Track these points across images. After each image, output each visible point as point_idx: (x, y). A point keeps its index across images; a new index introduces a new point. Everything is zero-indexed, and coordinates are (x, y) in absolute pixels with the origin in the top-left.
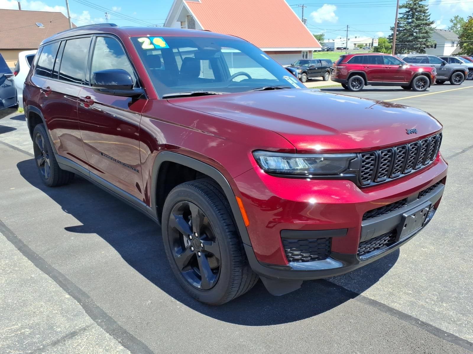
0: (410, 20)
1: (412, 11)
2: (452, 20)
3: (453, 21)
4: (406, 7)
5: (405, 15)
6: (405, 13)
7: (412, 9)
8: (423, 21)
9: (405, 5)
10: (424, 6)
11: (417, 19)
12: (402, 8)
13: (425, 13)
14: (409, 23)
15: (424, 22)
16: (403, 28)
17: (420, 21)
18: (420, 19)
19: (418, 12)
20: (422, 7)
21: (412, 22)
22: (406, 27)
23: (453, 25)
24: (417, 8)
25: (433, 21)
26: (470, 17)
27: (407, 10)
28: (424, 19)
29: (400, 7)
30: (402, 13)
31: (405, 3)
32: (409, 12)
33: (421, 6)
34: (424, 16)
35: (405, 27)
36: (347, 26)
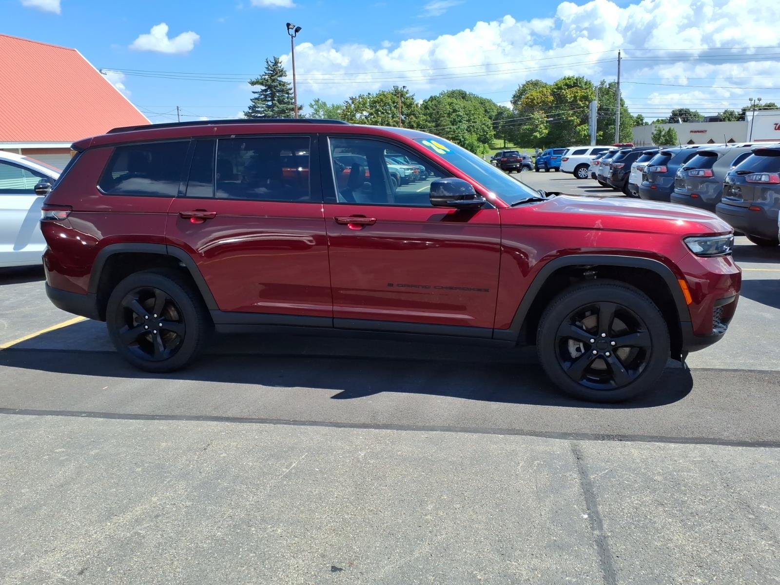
0: (270, 103)
1: (271, 90)
2: (311, 104)
3: (313, 106)
4: (262, 84)
5: (261, 95)
6: (261, 92)
7: (270, 87)
8: (289, 104)
9: (261, 81)
10: (285, 84)
11: (280, 102)
12: (255, 84)
13: (288, 93)
14: (269, 107)
15: (291, 106)
16: (261, 114)
17: (284, 105)
18: (283, 101)
19: (279, 91)
20: (284, 85)
21: (273, 105)
22: (267, 113)
23: (314, 112)
24: (277, 86)
25: (301, 106)
26: (347, 102)
27: (264, 88)
28: (289, 102)
29: (253, 83)
30: (256, 92)
31: (260, 78)
32: (266, 90)
33: (282, 83)
34: (288, 98)
35: (265, 112)
36: (176, 108)
